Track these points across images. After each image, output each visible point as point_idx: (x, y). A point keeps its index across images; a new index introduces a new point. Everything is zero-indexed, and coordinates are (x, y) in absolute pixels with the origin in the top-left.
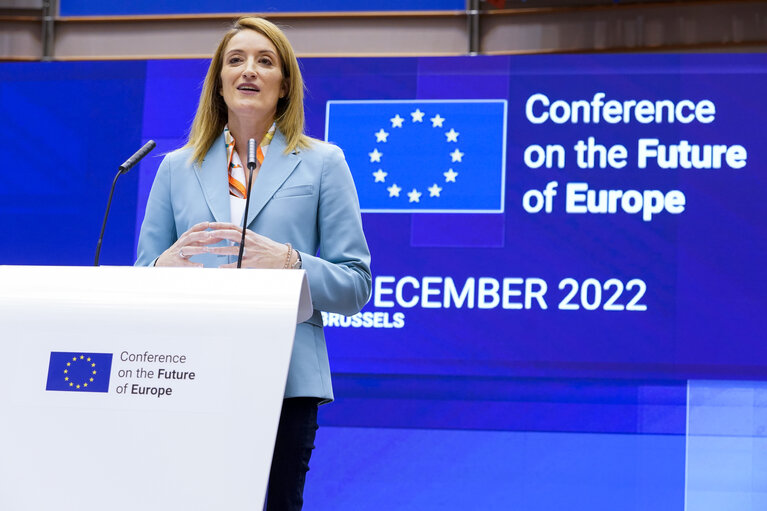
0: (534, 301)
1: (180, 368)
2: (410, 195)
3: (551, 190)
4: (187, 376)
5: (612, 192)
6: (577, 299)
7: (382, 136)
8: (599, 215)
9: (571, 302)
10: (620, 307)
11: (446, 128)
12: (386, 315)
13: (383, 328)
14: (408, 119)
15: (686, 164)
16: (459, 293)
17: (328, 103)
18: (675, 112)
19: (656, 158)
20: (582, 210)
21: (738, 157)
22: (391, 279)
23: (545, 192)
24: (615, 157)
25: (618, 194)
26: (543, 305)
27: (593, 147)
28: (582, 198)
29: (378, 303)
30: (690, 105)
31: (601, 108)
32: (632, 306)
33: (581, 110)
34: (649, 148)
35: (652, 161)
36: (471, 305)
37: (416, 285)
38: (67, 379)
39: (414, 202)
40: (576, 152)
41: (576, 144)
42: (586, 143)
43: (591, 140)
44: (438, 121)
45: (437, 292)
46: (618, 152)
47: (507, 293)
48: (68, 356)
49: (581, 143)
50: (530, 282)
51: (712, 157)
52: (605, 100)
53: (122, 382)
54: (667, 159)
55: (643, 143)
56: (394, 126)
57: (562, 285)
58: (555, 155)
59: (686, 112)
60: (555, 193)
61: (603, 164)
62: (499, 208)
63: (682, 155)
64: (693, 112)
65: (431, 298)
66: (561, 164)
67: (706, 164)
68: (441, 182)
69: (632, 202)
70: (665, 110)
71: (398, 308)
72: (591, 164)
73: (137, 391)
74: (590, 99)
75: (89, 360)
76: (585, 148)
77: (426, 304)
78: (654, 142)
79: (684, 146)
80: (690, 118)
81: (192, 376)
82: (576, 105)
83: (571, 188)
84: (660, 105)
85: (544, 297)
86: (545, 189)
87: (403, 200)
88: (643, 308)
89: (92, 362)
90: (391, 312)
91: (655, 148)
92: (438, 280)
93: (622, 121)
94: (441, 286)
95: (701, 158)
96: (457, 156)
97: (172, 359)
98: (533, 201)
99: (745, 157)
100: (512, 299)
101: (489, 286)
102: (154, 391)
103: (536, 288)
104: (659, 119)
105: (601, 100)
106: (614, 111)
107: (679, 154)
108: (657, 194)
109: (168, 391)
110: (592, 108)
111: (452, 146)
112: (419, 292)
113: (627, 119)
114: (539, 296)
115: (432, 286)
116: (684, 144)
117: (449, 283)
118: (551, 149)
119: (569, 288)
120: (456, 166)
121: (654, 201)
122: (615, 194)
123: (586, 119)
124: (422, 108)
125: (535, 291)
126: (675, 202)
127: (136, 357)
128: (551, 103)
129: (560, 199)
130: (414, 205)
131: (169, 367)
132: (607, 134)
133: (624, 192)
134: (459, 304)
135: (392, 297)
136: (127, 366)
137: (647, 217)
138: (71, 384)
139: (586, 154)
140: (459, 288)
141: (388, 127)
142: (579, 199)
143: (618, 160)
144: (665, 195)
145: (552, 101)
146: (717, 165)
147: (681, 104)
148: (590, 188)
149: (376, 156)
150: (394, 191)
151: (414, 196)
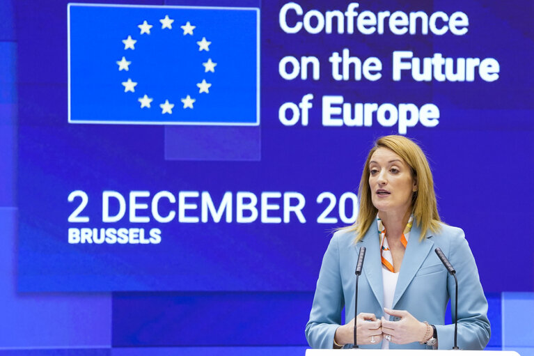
0: (293, 214)
2: (162, 106)
3: (306, 102)
5: (368, 106)
6: (335, 213)
7: (130, 43)
8: (355, 128)
9: (329, 216)
11: (197, 36)
12: (142, 231)
13: (139, 244)
14: (156, 26)
15: (440, 77)
16: (217, 208)
17: (69, 5)
18: (429, 24)
19: (410, 71)
20: (338, 123)
21: (490, 70)
22: (146, 194)
23: (301, 105)
24: (370, 69)
25: (374, 107)
26: (302, 219)
27: (347, 60)
28: (337, 111)
29: (133, 218)
30: (444, 17)
31: (355, 19)
33: (335, 20)
34: (403, 60)
35: (406, 74)
36: (229, 219)
37: (172, 199)
39: (167, 113)
40: (331, 65)
41: (331, 55)
42: (341, 55)
43: (346, 52)
44: (188, 29)
45: (194, 207)
46: (373, 64)
47: (265, 207)
49: (336, 55)
50: (288, 196)
51: (465, 70)
52: (359, 10)
54: (422, 71)
55: (397, 55)
56: (142, 32)
57: (320, 199)
58: (310, 66)
59: (440, 24)
60: (310, 105)
61: (358, 77)
62: (255, 121)
63: (436, 68)
64: (447, 24)
65: (189, 213)
66: (316, 76)
67: (460, 77)
68: (195, 93)
69: (387, 115)
70: (419, 21)
71: (154, 224)
72: (346, 76)
74: (344, 10)
76: (339, 60)
77: (183, 219)
78: (409, 54)
79: (438, 59)
80: (444, 30)
82: (330, 15)
83: (327, 100)
84: (414, 16)
85: (303, 211)
86: (301, 101)
87: (155, 111)
90: (147, 227)
91: (409, 60)
92: (195, 194)
93: (376, 32)
94: (198, 201)
95: (455, 71)
96: (210, 66)
98: (289, 114)
99: (498, 70)
100: (271, 214)
101: (246, 201)
103: (294, 202)
104: (413, 31)
105: (355, 10)
106: (368, 22)
107: (433, 66)
108: (412, 107)
110: (346, 19)
111: (204, 56)
112: (175, 207)
113: (381, 31)
114: (298, 210)
115: (188, 200)
116: (438, 56)
117: (206, 198)
118: (305, 60)
119: (327, 201)
120: (209, 77)
121: (409, 115)
122: (371, 107)
123: (341, 30)
124: (172, 14)
125: (294, 205)
126: (429, 115)
128: (305, 12)
129: (316, 112)
130: (167, 117)
132: (361, 45)
133: (379, 106)
134: (217, 218)
135: (147, 213)
137: (403, 129)
139: (341, 65)
140: (217, 202)
141: (136, 34)
142: (335, 112)
143: (373, 73)
144: (419, 108)
145: (305, 11)
146: (471, 78)
147: (435, 16)
148: (345, 101)
149: (124, 65)
150: (146, 102)
151: (167, 108)
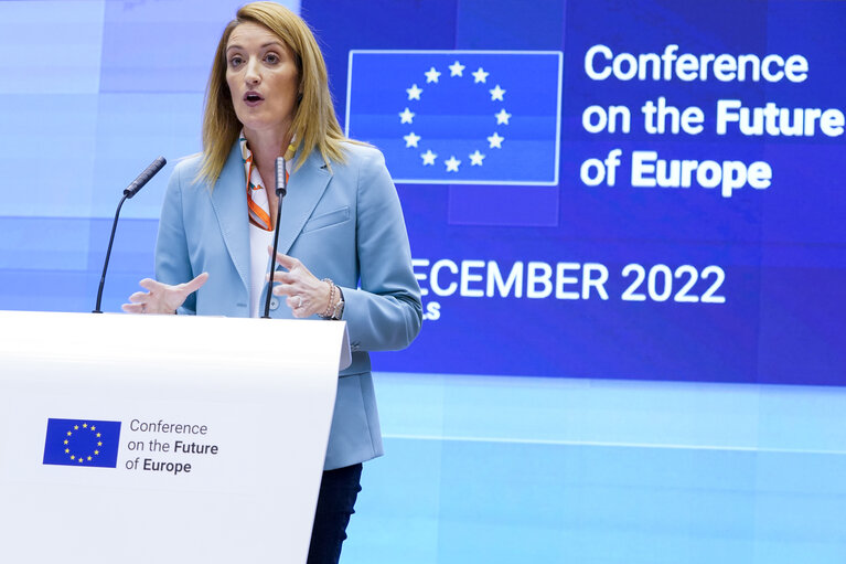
0: (593, 290)
1: (200, 440)
2: (447, 163)
3: (613, 159)
4: (209, 449)
5: (685, 163)
6: (643, 289)
7: (414, 93)
8: (670, 190)
9: (637, 292)
10: (694, 299)
11: (491, 83)
14: (445, 72)
15: (773, 131)
16: (505, 279)
17: (351, 53)
18: (761, 68)
19: (737, 123)
20: (650, 183)
21: (834, 123)
22: (425, 263)
23: (607, 162)
24: (689, 120)
25: (693, 164)
26: (604, 295)
27: (663, 109)
28: (650, 169)
30: (779, 60)
31: (674, 63)
32: (708, 297)
33: (650, 64)
34: (730, 111)
35: (733, 127)
36: (518, 294)
37: (454, 269)
38: (67, 451)
39: (452, 171)
40: (644, 115)
41: (644, 105)
42: (656, 104)
43: (662, 101)
44: (480, 76)
45: (478, 278)
46: (693, 115)
47: (561, 280)
48: (69, 423)
49: (649, 104)
50: (588, 268)
51: (804, 122)
52: (678, 53)
53: (133, 455)
54: (751, 124)
55: (723, 105)
56: (429, 80)
57: (626, 272)
58: (619, 117)
59: (774, 68)
60: (618, 163)
61: (675, 130)
62: (553, 180)
63: (768, 120)
64: (782, 69)
65: (472, 285)
66: (626, 128)
67: (797, 131)
68: (484, 148)
69: (709, 174)
70: (749, 66)
71: (432, 297)
72: (661, 129)
73: (150, 467)
74: (660, 52)
75: (93, 428)
76: (654, 110)
77: (465, 292)
78: (736, 104)
79: (771, 109)
80: (779, 76)
81: (214, 450)
82: (644, 58)
83: (638, 157)
84: (743, 59)
85: (605, 285)
86: (607, 157)
87: (439, 169)
88: (721, 300)
89: (96, 431)
91: (737, 111)
92: (480, 264)
93: (698, 78)
94: (483, 272)
95: (791, 124)
96: (503, 117)
97: (191, 430)
98: (593, 172)
99: (843, 123)
100: (567, 288)
101: (540, 272)
102: (170, 467)
103: (595, 275)
104: (742, 77)
105: (674, 53)
106: (689, 67)
107: (765, 118)
108: (739, 165)
109: (187, 468)
110: (662, 63)
111: (498, 106)
112: (457, 278)
113: (704, 76)
114: (599, 284)
115: (472, 271)
116: (771, 107)
117: (493, 268)
118: (614, 110)
119: (634, 275)
120: (501, 130)
121: (735, 175)
122: (689, 165)
123: (656, 76)
124: (462, 60)
125: (594, 279)
126: (759, 175)
127: (149, 427)
128: (614, 56)
129: (624, 170)
130: (452, 175)
131: (187, 439)
132: (680, 94)
133: (699, 163)
134: (504, 292)
135: (426, 284)
136: (138, 436)
137: (727, 193)
138: (73, 458)
139: (655, 116)
140: (505, 274)
141: (422, 83)
142: (646, 171)
143: (693, 125)
144: (747, 167)
145: (616, 54)
146: (810, 131)
147: (769, 59)
148: (659, 158)
149: (407, 116)
150: (429, 158)
151: (453, 164)
